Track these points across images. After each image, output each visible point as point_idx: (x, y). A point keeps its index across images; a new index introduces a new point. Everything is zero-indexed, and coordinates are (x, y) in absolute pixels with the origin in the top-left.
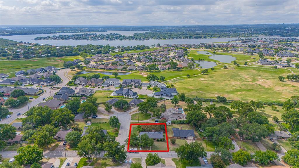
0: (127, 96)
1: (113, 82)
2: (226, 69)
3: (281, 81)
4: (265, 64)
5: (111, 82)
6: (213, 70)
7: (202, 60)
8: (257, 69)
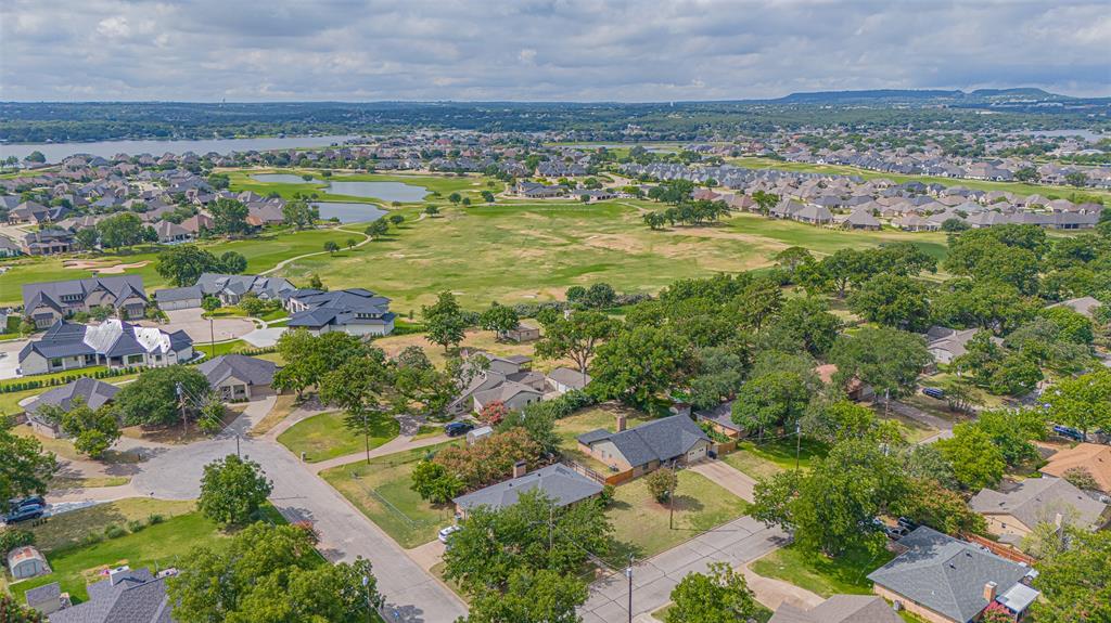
0: (132, 359)
2: (437, 217)
3: (653, 229)
4: (540, 196)
6: (398, 225)
7: (307, 198)
8: (537, 210)
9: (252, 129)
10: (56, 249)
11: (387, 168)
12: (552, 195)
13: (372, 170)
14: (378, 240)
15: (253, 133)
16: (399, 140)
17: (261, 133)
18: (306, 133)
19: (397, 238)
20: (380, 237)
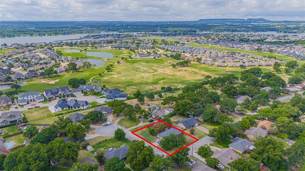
0: (78, 107)
1: (33, 97)
2: (120, 64)
3: (174, 68)
4: (143, 57)
5: (31, 97)
6: (112, 67)
7: (84, 58)
8: (143, 61)
11: (99, 47)
12: (146, 56)
13: (96, 48)
14: (108, 71)
18: (71, 33)
19: (113, 71)
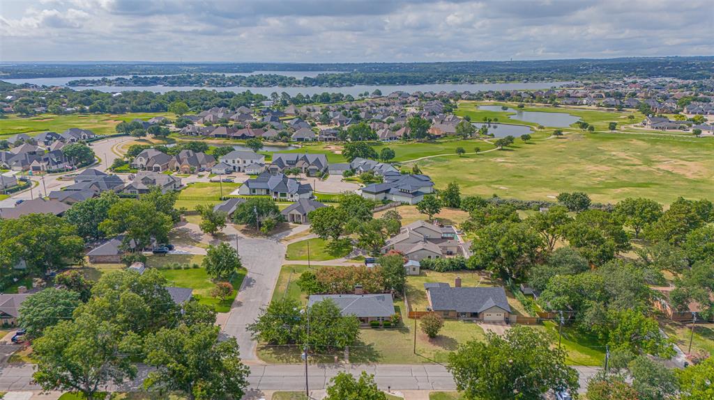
0: (282, 195)
1: (244, 162)
2: (562, 138)
4: (663, 128)
5: (238, 162)
6: (527, 141)
7: (491, 120)
8: (646, 138)
9: (508, 78)
10: (330, 139)
11: (567, 104)
12: (675, 128)
13: (556, 105)
14: (502, 149)
15: (508, 79)
16: (601, 85)
17: (514, 80)
18: (543, 79)
19: (515, 149)
20: (504, 148)
